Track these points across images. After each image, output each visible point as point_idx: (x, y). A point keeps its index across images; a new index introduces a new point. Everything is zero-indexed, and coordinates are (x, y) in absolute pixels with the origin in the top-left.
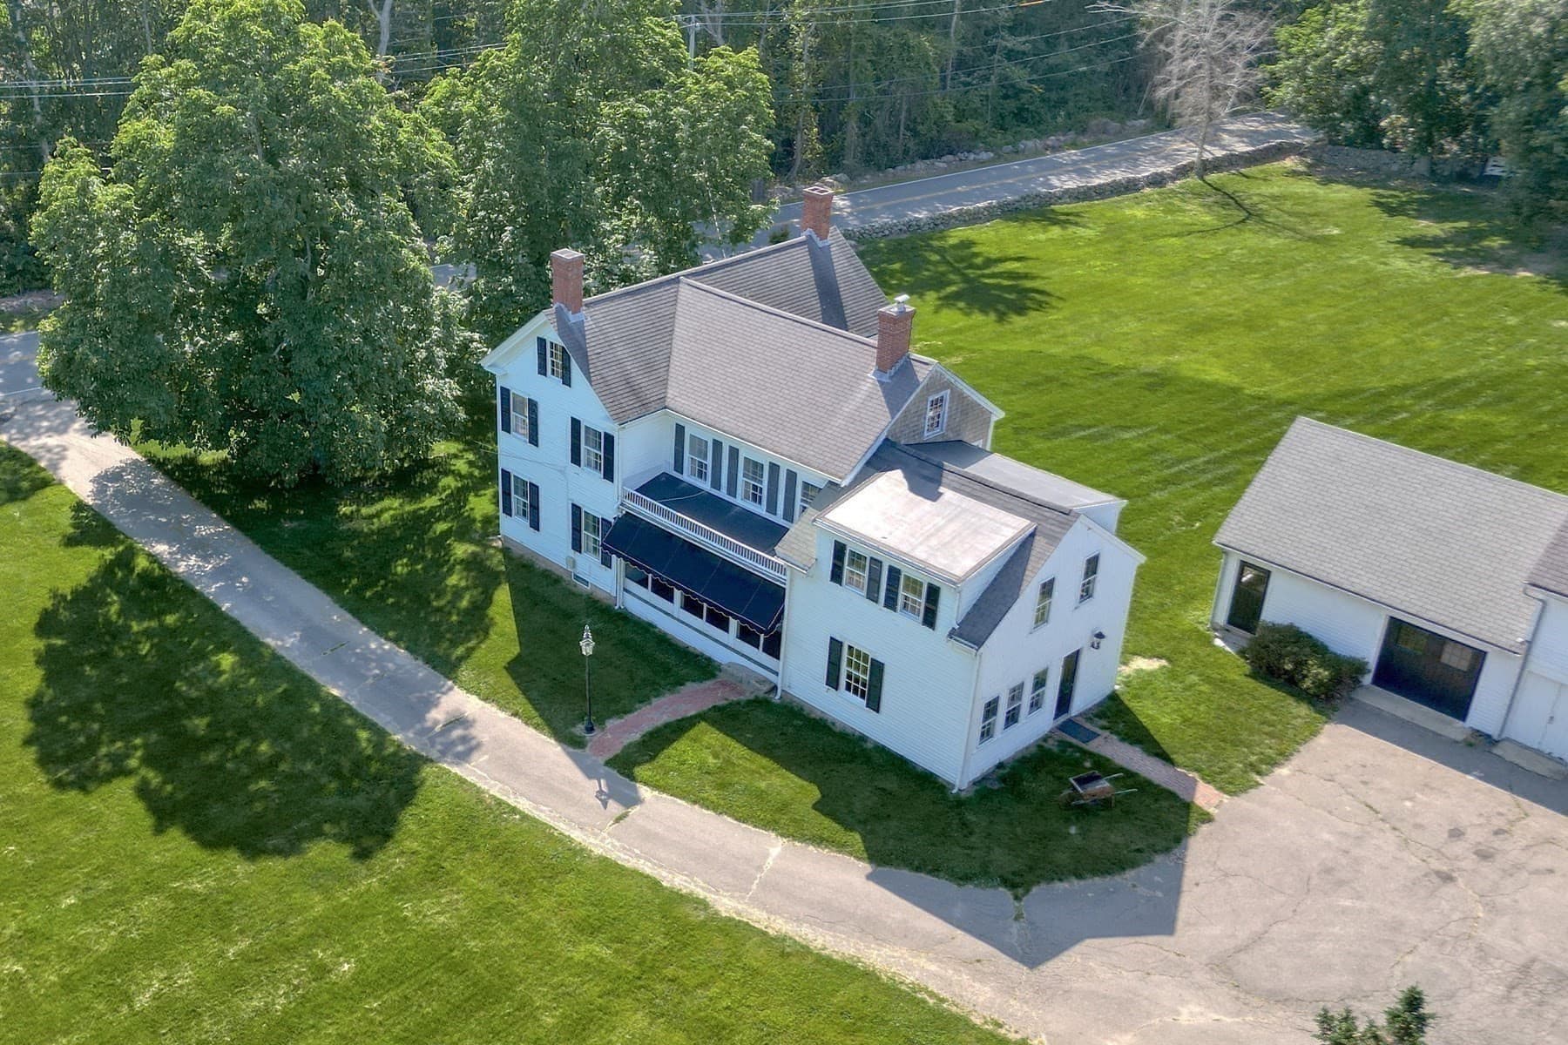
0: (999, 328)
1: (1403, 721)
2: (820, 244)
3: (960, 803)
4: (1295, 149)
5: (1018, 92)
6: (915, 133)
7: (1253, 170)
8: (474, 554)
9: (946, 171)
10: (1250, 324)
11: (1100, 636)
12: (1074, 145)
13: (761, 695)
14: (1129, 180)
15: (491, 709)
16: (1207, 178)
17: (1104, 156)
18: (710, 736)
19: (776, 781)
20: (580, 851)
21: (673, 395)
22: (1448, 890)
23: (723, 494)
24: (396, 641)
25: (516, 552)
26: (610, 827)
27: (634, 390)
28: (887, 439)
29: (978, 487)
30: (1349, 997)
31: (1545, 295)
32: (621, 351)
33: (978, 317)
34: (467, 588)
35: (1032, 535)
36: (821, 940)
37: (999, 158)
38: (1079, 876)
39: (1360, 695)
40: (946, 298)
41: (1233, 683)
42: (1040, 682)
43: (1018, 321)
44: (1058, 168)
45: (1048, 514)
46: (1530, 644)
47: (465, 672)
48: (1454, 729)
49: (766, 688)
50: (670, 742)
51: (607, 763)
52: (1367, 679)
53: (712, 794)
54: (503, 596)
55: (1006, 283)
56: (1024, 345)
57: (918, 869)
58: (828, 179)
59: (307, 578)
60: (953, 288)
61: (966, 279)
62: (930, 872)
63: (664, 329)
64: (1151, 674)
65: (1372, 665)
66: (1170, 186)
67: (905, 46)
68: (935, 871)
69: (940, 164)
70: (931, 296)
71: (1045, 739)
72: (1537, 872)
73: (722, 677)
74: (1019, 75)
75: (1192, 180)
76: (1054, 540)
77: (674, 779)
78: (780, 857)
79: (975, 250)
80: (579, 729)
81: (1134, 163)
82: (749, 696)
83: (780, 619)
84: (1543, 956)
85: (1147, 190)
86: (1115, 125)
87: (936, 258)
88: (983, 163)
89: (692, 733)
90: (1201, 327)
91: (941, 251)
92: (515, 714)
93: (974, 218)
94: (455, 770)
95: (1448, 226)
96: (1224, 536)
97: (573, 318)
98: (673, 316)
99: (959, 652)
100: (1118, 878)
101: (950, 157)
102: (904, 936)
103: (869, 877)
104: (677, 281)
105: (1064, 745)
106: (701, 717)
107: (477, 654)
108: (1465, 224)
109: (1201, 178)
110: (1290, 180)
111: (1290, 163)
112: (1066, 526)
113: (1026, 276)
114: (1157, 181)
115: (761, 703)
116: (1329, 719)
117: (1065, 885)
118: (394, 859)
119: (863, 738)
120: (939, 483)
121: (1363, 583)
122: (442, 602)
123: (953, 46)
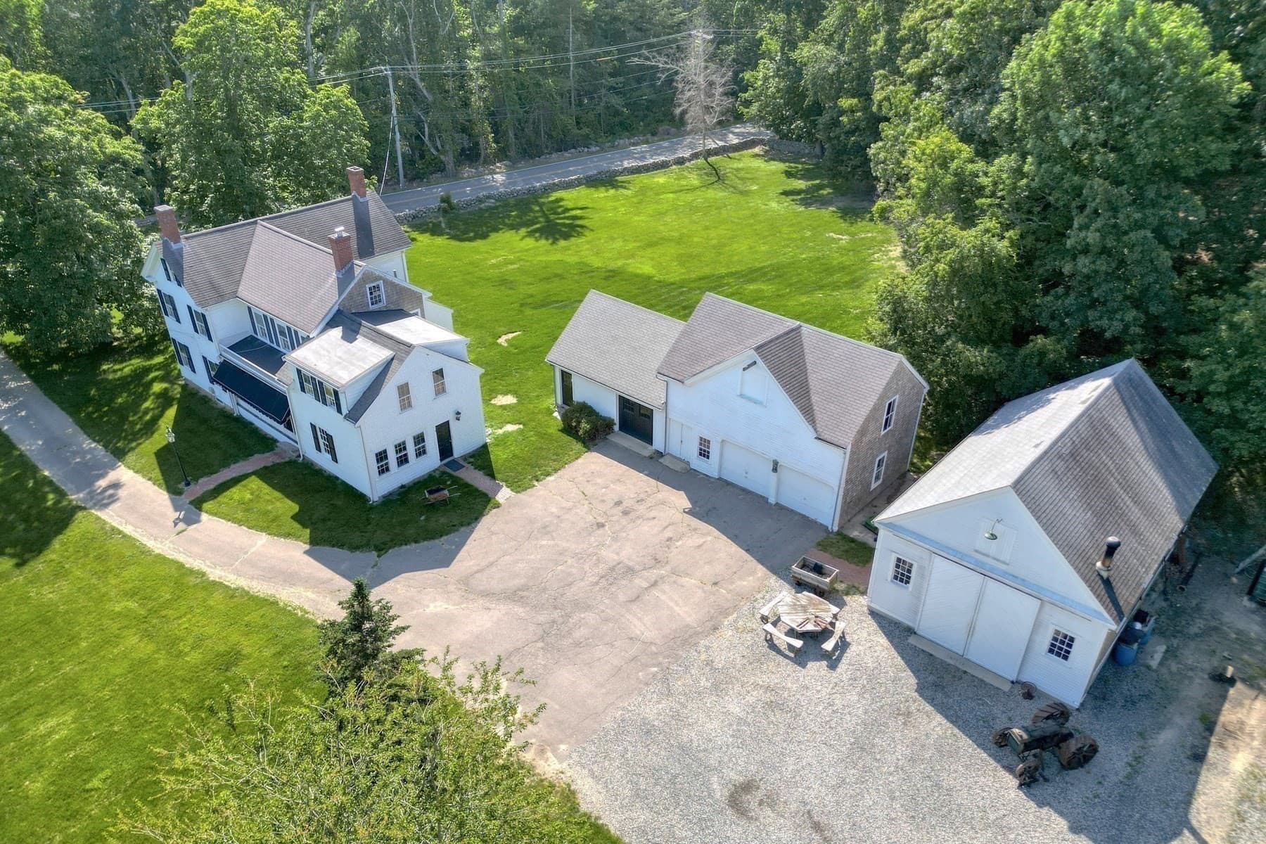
0: (550, 248)
1: (627, 449)
2: (361, 200)
3: (372, 508)
4: (761, 142)
5: (617, 113)
6: (550, 136)
7: (736, 154)
8: (166, 389)
9: (570, 158)
10: (679, 241)
11: (458, 413)
12: (647, 142)
13: (294, 458)
14: (663, 161)
15: (139, 478)
16: (709, 159)
17: (661, 147)
18: (255, 483)
19: (278, 505)
20: (145, 552)
21: (243, 291)
22: (601, 531)
23: (275, 346)
24: (98, 442)
25: (191, 386)
26: (173, 537)
27: (214, 287)
28: (339, 310)
29: (374, 334)
30: (519, 590)
31: (832, 220)
32: (208, 265)
33: (543, 242)
34: (153, 409)
35: (392, 359)
36: (260, 588)
37: (602, 150)
38: (416, 542)
39: (612, 438)
40: (531, 232)
41: (550, 435)
42: (420, 439)
43: (562, 243)
44: (630, 156)
45: (402, 347)
46: (666, 403)
47: (131, 457)
48: (646, 450)
49: (295, 455)
50: (228, 488)
51: (191, 503)
52: (616, 428)
53: (240, 515)
54: (171, 413)
55: (567, 222)
56: (558, 257)
57: (333, 546)
58: (498, 165)
59: (63, 409)
60: (538, 226)
61: (548, 220)
62: (339, 547)
63: (242, 253)
64: (513, 432)
65: (617, 420)
66: (687, 164)
67: (538, 85)
68: (342, 546)
69: (566, 154)
70: (523, 231)
71: (434, 471)
72: (648, 519)
73: (277, 450)
74: (616, 101)
75: (701, 161)
76: (402, 361)
77: (224, 509)
78: (263, 546)
79: (561, 204)
80: (182, 485)
81: (674, 151)
82: (287, 459)
83: (289, 414)
84: (626, 561)
85: (674, 167)
86: (673, 130)
87: (537, 208)
88: (593, 153)
89: (243, 483)
90: (652, 243)
91: (541, 205)
92: (150, 479)
93: (568, 186)
94: (99, 514)
95: (809, 183)
96: (552, 356)
97: (174, 246)
98: (250, 243)
99: (348, 424)
100: (437, 541)
101: (573, 150)
102: (308, 582)
103: (306, 552)
104: (255, 223)
105: (444, 473)
106: (254, 473)
107: (142, 446)
108: (818, 182)
109: (706, 159)
110: (752, 159)
111: (757, 150)
112: (408, 353)
113: (581, 218)
114: (681, 162)
115: (292, 463)
116: (589, 450)
117: (408, 547)
118: (38, 565)
119: (337, 478)
120: (357, 333)
121: (605, 377)
122: (135, 418)
123: (571, 83)
